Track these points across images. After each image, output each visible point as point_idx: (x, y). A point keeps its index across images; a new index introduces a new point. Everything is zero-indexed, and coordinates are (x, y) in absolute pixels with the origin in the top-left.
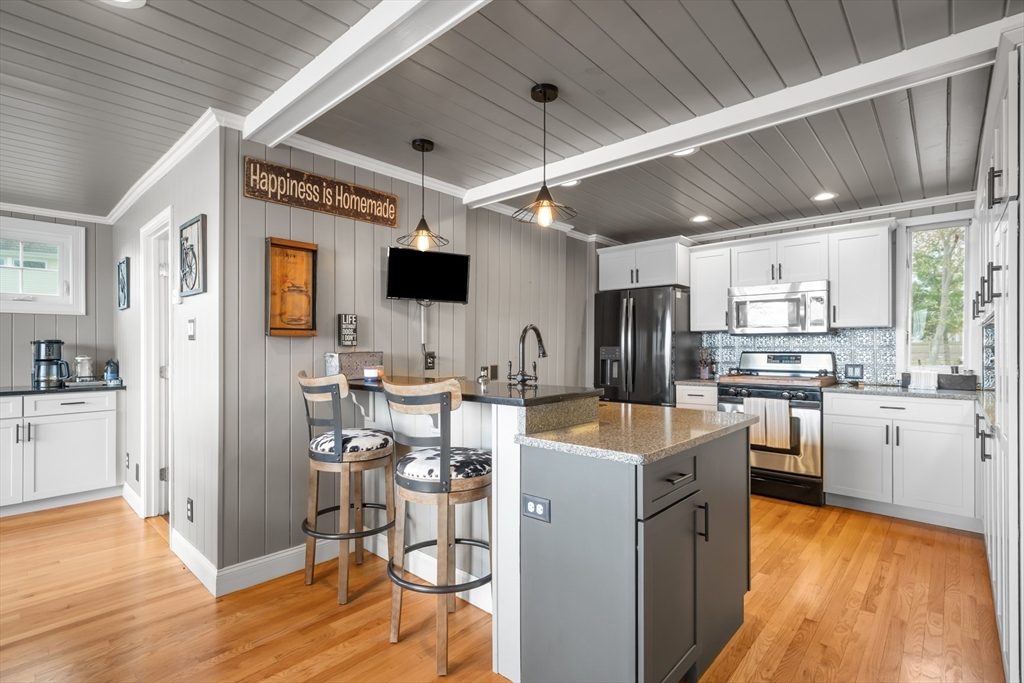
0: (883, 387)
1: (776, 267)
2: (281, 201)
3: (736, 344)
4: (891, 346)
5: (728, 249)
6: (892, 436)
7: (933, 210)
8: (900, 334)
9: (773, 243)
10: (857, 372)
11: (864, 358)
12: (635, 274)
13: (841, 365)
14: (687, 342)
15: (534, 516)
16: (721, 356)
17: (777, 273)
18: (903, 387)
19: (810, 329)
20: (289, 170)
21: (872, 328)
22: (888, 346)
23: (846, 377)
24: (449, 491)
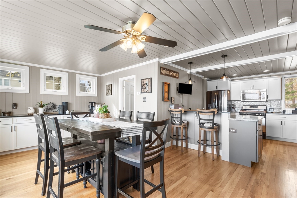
0: (279, 113)
1: (253, 86)
2: (165, 75)
3: (241, 103)
4: (280, 104)
5: (240, 82)
6: (283, 123)
7: (291, 74)
8: (282, 101)
9: (252, 80)
10: (272, 110)
11: (274, 107)
12: (217, 87)
13: (268, 108)
14: (230, 103)
15: (233, 132)
16: (237, 106)
17: (253, 87)
18: (284, 113)
19: (262, 100)
20: (166, 69)
21: (276, 100)
22: (279, 104)
23: (269, 111)
24: (214, 129)
